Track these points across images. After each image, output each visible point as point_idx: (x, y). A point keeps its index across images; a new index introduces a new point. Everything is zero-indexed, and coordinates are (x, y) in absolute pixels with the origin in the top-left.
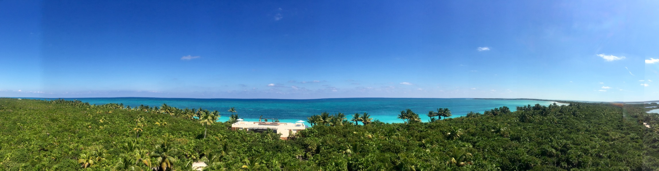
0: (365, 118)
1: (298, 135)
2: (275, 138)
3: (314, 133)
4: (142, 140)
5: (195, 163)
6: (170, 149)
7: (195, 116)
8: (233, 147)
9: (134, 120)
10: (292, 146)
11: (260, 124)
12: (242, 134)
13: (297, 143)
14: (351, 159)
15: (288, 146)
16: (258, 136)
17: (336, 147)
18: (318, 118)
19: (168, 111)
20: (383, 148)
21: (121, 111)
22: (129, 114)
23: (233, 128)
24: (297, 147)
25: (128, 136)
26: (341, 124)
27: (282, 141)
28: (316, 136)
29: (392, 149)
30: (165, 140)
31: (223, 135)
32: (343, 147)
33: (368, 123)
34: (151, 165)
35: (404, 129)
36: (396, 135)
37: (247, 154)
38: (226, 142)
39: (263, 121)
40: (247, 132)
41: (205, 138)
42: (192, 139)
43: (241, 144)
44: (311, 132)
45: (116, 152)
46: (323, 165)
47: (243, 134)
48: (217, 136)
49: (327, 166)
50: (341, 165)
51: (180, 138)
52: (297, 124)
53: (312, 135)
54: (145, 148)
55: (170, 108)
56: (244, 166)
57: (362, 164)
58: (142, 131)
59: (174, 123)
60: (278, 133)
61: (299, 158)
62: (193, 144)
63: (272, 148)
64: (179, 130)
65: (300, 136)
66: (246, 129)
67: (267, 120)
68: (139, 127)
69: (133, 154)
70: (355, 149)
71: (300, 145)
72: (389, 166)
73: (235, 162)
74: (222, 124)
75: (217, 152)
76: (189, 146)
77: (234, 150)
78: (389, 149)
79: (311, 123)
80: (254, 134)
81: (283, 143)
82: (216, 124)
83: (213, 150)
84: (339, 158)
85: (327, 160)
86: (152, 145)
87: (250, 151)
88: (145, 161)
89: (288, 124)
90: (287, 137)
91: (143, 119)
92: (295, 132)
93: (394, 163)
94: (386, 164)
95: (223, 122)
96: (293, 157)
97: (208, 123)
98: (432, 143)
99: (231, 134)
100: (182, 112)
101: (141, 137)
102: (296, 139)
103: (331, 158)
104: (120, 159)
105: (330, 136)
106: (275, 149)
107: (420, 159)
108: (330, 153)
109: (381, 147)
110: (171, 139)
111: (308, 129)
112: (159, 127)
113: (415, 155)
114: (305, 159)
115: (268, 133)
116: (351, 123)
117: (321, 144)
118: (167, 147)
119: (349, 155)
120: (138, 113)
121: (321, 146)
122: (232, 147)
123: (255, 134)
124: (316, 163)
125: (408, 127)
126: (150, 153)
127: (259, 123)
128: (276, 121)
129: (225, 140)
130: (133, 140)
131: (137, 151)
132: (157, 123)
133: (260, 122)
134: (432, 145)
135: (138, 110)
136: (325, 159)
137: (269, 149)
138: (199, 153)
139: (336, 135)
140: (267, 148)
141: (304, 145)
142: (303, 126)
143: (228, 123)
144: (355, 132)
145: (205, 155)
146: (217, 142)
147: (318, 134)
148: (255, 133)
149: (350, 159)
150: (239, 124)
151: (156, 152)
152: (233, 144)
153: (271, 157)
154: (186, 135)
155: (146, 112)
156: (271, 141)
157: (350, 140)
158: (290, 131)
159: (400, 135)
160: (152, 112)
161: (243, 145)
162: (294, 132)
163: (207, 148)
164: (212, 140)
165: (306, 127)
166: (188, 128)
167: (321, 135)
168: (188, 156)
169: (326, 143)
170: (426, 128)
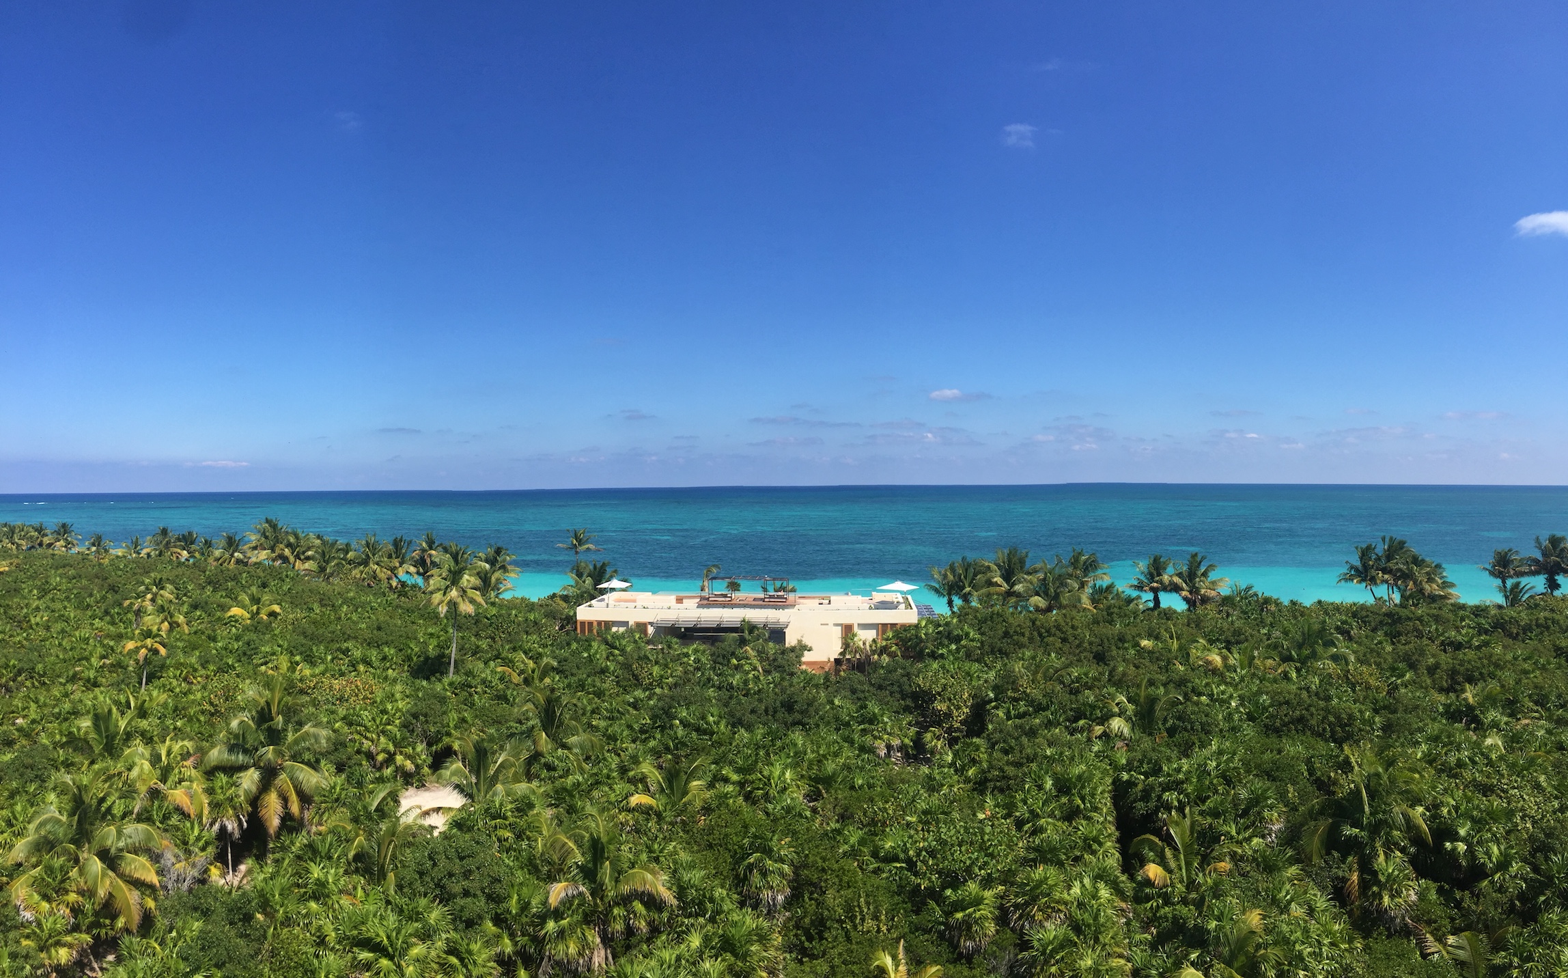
0: (1190, 577)
1: (883, 650)
2: (780, 668)
3: (963, 642)
4: (163, 697)
5: (412, 790)
6: (296, 731)
7: (407, 573)
8: (584, 714)
9: (127, 603)
10: (859, 699)
11: (706, 603)
12: (623, 651)
13: (880, 687)
14: (1129, 762)
15: (837, 702)
16: (697, 661)
17: (1062, 706)
18: (980, 572)
19: (287, 552)
20: (1271, 716)
21: (62, 564)
22: (101, 576)
23: (583, 623)
24: (881, 702)
25: (96, 684)
26: (1086, 602)
27: (809, 680)
28: (968, 656)
29: (1313, 722)
30: (272, 690)
31: (537, 658)
32: (1093, 707)
33: (1205, 600)
34: (206, 811)
35: (1374, 630)
36: (1335, 658)
37: (652, 743)
38: (553, 690)
39: (720, 587)
40: (648, 642)
41: (451, 676)
42: (395, 681)
43: (619, 699)
44: (946, 635)
45: (32, 767)
46: (1002, 791)
47: (628, 649)
48: (509, 663)
49: (1019, 796)
50: (1083, 787)
51: (342, 674)
52: (878, 597)
53: (950, 651)
54: (179, 733)
55: (297, 537)
56: (635, 800)
57: (1176, 786)
58: (163, 651)
59: (316, 606)
60: (791, 640)
61: (888, 755)
62: (400, 705)
63: (766, 711)
64: (337, 641)
65: (892, 655)
66: (642, 627)
67: (739, 585)
68: (148, 634)
69: (120, 766)
70: (1145, 718)
71: (892, 693)
72: (1303, 796)
73: (598, 783)
74: (531, 607)
75: (512, 735)
76: (384, 712)
77: (590, 725)
78: (1301, 719)
79: (949, 594)
80: (678, 648)
81: (817, 686)
82: (501, 606)
83: (492, 731)
84: (1072, 759)
85: (1018, 765)
86: (212, 715)
87: (663, 728)
88: (178, 796)
89: (832, 598)
90: (832, 660)
91: (167, 594)
92: (870, 635)
93: (1324, 785)
94: (1291, 788)
95: (534, 599)
96: (863, 749)
97: (466, 608)
98: (1512, 708)
99: (573, 653)
100: (351, 555)
101: (157, 682)
102: (876, 666)
103: (1036, 755)
104: (52, 797)
105: (1033, 658)
106: (780, 715)
107: (1455, 776)
108: (1032, 733)
109: (1265, 709)
110: (301, 680)
111: (929, 621)
112: (246, 629)
113: (1430, 760)
114: (915, 758)
115: (743, 642)
116: (1129, 601)
117: (992, 695)
118: (286, 722)
119: (1119, 744)
120: (145, 567)
121: (993, 704)
122: (581, 712)
123: (685, 650)
124: (967, 780)
125: (1394, 622)
126: (202, 752)
127: (702, 598)
128: (782, 589)
129: (547, 681)
130: (117, 703)
131: (138, 752)
132: (235, 611)
133: (705, 594)
134: (1511, 715)
135: (144, 553)
136: (1008, 763)
137: (753, 717)
138: (429, 745)
139: (1060, 652)
140: (744, 715)
141: (915, 696)
142: (909, 606)
143: (558, 600)
144: (1145, 643)
145: (455, 753)
146: (509, 693)
147: (979, 645)
148: (686, 645)
149: (1124, 761)
150: (611, 603)
151: (232, 749)
152: (584, 700)
153: (762, 753)
154: (368, 663)
155: (180, 564)
156: (762, 678)
157: (1124, 674)
158: (848, 630)
159: (1352, 658)
160: (211, 560)
161: (632, 700)
162: (865, 637)
163: (464, 720)
164: (484, 682)
165: (924, 610)
166: (379, 629)
167: (993, 652)
168: (381, 757)
169: (1015, 690)
170: (1481, 631)
